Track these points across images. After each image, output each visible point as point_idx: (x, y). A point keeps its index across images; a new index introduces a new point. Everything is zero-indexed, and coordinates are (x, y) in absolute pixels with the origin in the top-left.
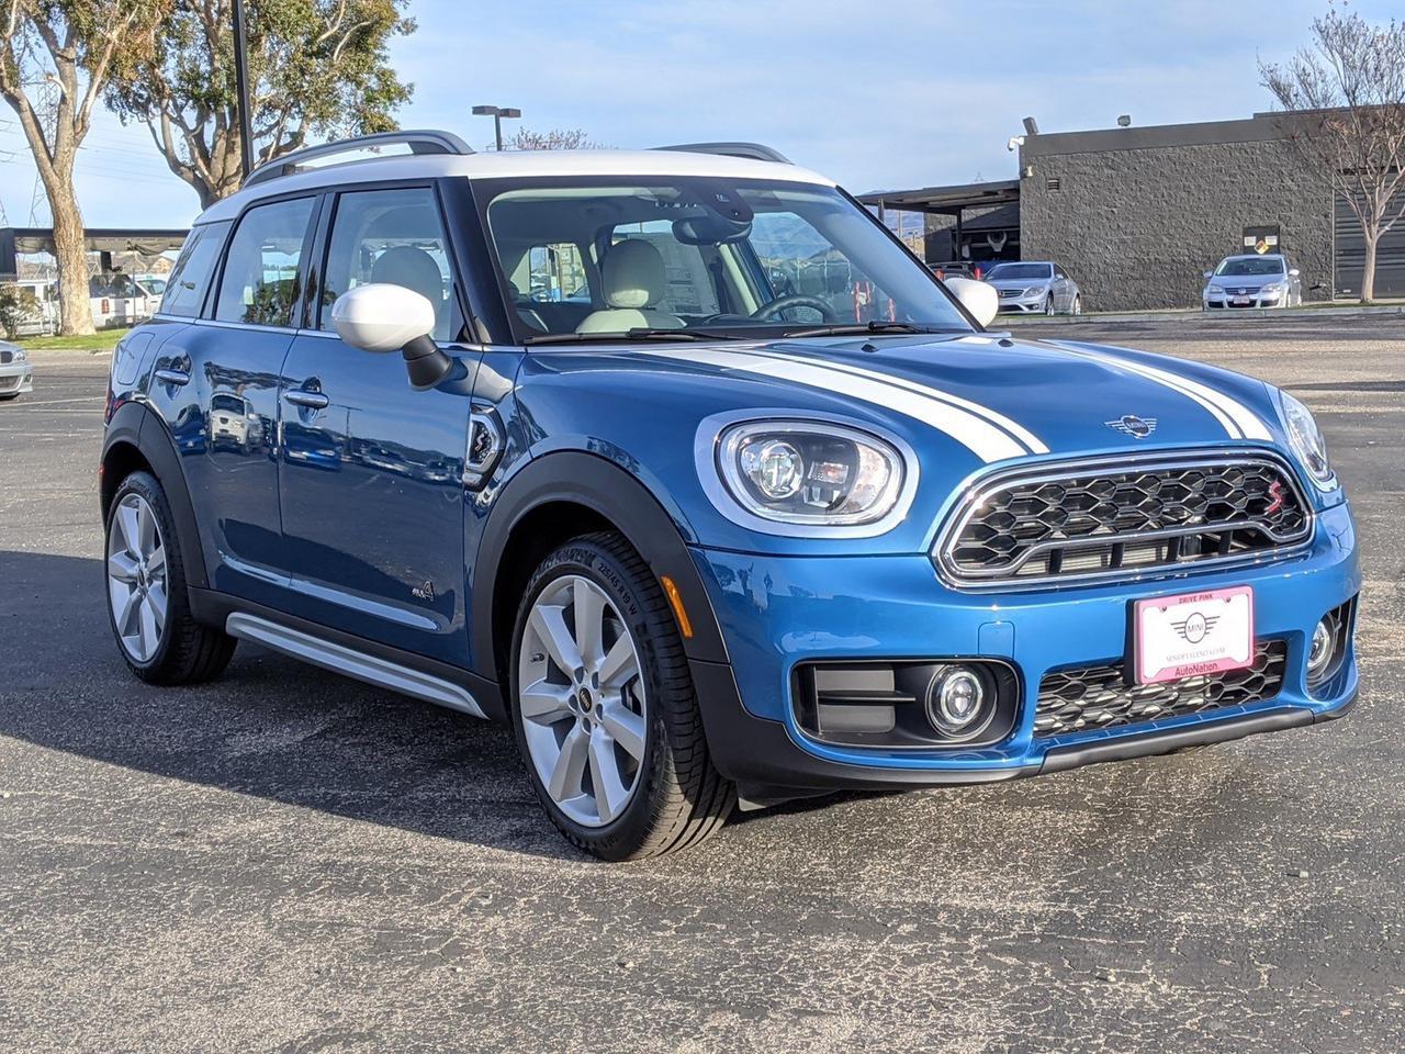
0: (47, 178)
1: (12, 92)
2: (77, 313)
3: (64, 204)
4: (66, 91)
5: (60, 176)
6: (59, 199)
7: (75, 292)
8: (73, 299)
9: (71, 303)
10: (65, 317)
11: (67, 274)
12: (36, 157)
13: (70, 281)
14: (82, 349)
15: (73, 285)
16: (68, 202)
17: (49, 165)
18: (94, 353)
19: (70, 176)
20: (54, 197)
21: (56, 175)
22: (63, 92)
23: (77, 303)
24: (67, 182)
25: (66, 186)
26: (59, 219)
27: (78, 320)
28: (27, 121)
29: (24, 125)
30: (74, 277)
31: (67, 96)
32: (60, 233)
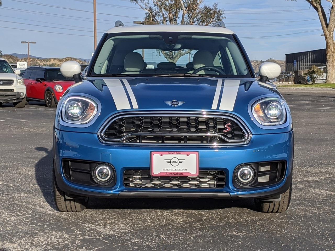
0: (325, 33)
1: (316, 5)
2: (331, 76)
3: (330, 41)
4: (333, 5)
5: (329, 32)
6: (328, 39)
7: (331, 69)
8: (330, 71)
9: (330, 73)
10: (328, 77)
11: (329, 63)
12: (322, 26)
13: (330, 66)
14: (330, 87)
15: (331, 67)
16: (331, 40)
17: (326, 28)
18: (333, 89)
19: (333, 32)
20: (327, 39)
21: (328, 31)
22: (332, 5)
23: (332, 73)
24: (331, 34)
25: (331, 35)
26: (328, 46)
27: (331, 78)
28: (320, 15)
29: (319, 16)
30: (331, 64)
31: (334, 6)
32: (328, 50)
